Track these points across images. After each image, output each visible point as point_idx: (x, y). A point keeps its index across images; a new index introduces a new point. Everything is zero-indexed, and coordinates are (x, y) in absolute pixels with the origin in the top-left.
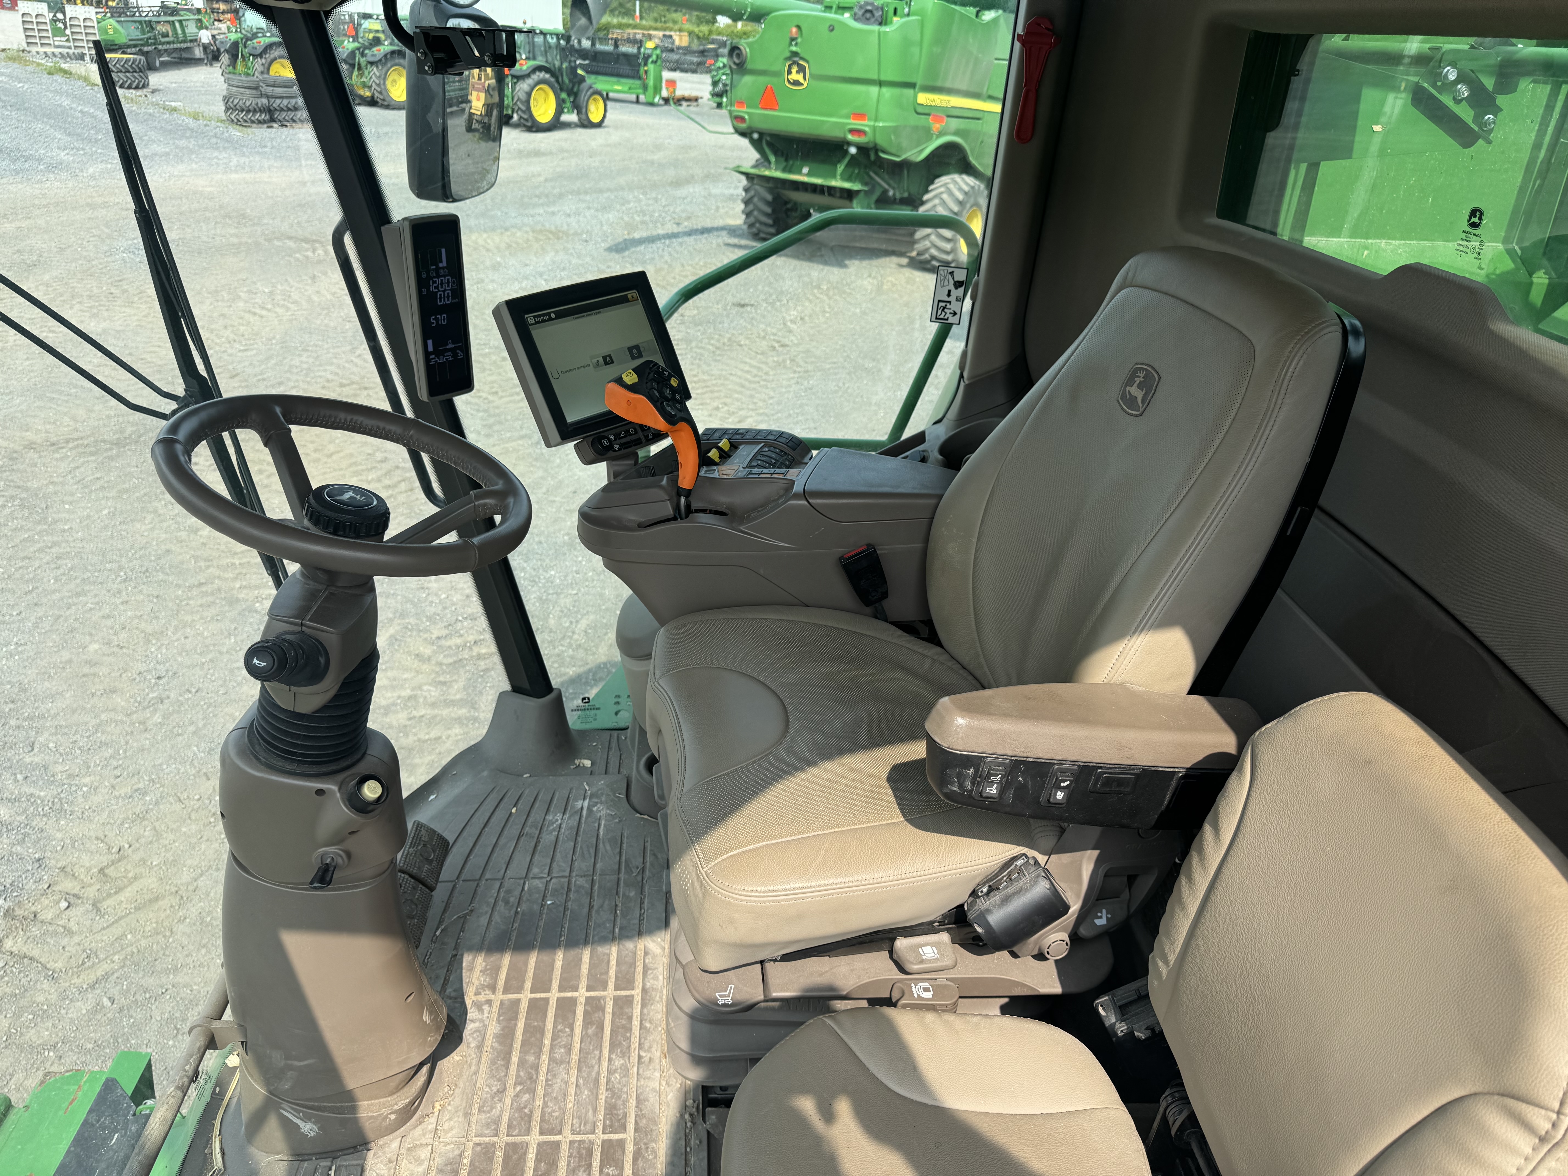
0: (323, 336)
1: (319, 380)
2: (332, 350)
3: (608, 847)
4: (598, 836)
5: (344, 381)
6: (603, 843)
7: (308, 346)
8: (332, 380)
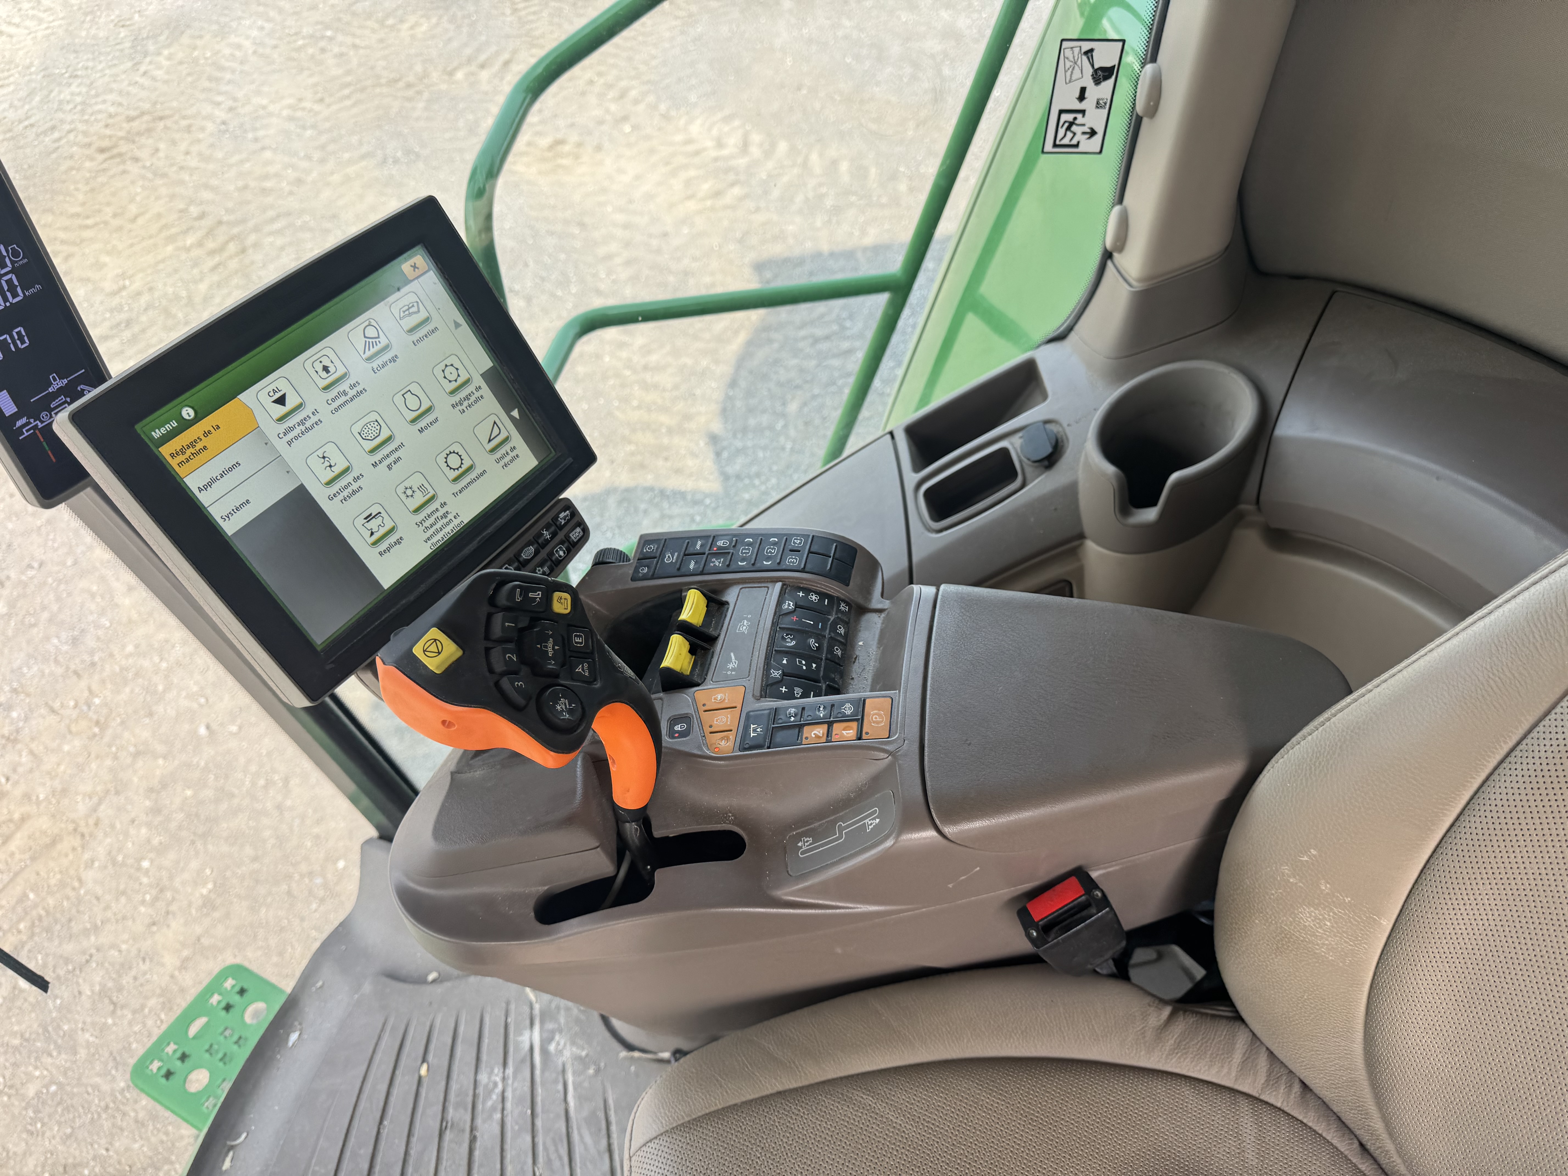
0: (93, 53)
1: (99, 117)
2: (107, 72)
3: (588, 1139)
4: (567, 1112)
5: (133, 113)
6: (579, 1129)
7: (76, 70)
8: (116, 115)
